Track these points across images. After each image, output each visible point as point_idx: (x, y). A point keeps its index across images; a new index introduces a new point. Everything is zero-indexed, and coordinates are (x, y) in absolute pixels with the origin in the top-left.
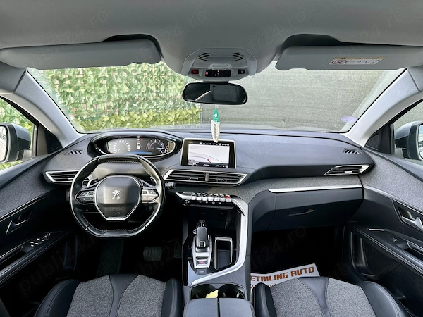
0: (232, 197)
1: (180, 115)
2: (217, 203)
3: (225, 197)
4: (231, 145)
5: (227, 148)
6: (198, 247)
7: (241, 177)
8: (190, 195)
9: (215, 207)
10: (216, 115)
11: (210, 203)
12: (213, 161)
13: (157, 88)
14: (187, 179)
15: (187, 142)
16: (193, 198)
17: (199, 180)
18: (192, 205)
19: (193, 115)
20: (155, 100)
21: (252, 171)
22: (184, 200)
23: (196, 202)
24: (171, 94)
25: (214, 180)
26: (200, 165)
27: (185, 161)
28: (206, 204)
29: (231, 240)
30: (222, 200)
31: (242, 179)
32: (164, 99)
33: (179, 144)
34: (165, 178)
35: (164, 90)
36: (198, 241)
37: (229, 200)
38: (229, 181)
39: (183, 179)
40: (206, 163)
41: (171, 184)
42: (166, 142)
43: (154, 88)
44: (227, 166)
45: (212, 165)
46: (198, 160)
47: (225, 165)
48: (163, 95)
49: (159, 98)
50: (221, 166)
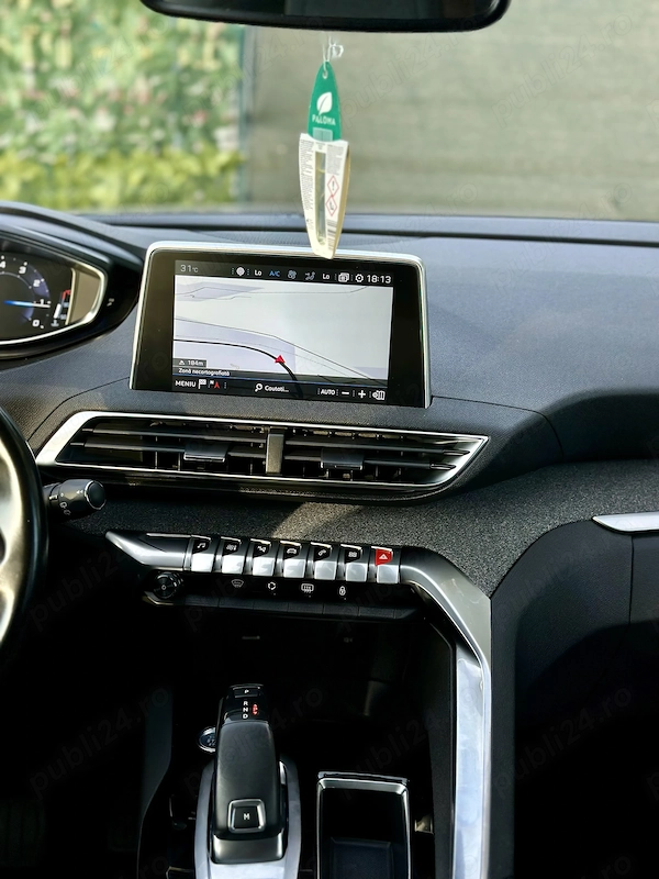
0: (405, 554)
1: (145, 181)
2: (326, 589)
3: (369, 554)
4: (403, 280)
5: (381, 298)
6: (225, 834)
7: (455, 449)
8: (181, 545)
9: (318, 609)
10: (325, 102)
11: (289, 587)
12: (304, 367)
13: (39, 54)
14: (168, 460)
15: (168, 263)
16: (201, 562)
17: (234, 465)
18: (195, 601)
19: (203, 181)
20: (30, 105)
21: (510, 421)
22: (149, 572)
23: (214, 580)
24: (106, 83)
25: (314, 470)
26: (238, 385)
27: (156, 368)
28: (267, 596)
29: (401, 789)
30: (355, 571)
31: (460, 463)
32: (71, 102)
33: (123, 279)
34: (48, 456)
35: (75, 61)
36: (222, 798)
37: (388, 573)
38: (387, 474)
39: (147, 460)
40: (268, 379)
41: (75, 490)
42: (57, 268)
43: (24, 53)
44: (379, 395)
45: (302, 389)
46: (223, 361)
47: (370, 385)
48: (67, 85)
49: (46, 99)
50: (349, 391)
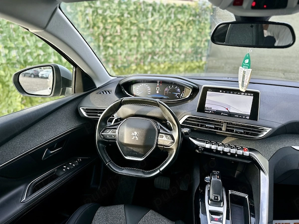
0: (250, 150)
1: (189, 67)
2: (233, 155)
3: (242, 148)
4: (256, 95)
5: (250, 99)
6: (211, 200)
8: (204, 142)
9: (231, 158)
10: (247, 61)
11: (225, 153)
12: (232, 111)
13: (173, 45)
14: (202, 126)
15: (206, 89)
16: (208, 146)
17: (216, 128)
18: (205, 153)
20: (171, 54)
21: (277, 126)
22: (197, 147)
23: (210, 150)
24: (184, 50)
25: (232, 131)
26: (218, 113)
27: (201, 108)
29: (247, 197)
30: (240, 152)
31: (265, 133)
32: (178, 53)
34: (181, 122)
35: (179, 45)
36: (210, 193)
37: (247, 153)
38: (247, 133)
39: (198, 125)
40: (224, 112)
41: (185, 130)
42: (182, 88)
43: (170, 45)
44: (248, 118)
45: (231, 115)
46: (215, 108)
47: (246, 116)
48: (177, 50)
49: (173, 52)
50: (241, 116)
